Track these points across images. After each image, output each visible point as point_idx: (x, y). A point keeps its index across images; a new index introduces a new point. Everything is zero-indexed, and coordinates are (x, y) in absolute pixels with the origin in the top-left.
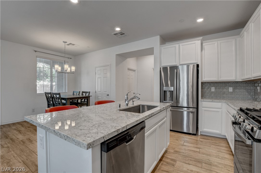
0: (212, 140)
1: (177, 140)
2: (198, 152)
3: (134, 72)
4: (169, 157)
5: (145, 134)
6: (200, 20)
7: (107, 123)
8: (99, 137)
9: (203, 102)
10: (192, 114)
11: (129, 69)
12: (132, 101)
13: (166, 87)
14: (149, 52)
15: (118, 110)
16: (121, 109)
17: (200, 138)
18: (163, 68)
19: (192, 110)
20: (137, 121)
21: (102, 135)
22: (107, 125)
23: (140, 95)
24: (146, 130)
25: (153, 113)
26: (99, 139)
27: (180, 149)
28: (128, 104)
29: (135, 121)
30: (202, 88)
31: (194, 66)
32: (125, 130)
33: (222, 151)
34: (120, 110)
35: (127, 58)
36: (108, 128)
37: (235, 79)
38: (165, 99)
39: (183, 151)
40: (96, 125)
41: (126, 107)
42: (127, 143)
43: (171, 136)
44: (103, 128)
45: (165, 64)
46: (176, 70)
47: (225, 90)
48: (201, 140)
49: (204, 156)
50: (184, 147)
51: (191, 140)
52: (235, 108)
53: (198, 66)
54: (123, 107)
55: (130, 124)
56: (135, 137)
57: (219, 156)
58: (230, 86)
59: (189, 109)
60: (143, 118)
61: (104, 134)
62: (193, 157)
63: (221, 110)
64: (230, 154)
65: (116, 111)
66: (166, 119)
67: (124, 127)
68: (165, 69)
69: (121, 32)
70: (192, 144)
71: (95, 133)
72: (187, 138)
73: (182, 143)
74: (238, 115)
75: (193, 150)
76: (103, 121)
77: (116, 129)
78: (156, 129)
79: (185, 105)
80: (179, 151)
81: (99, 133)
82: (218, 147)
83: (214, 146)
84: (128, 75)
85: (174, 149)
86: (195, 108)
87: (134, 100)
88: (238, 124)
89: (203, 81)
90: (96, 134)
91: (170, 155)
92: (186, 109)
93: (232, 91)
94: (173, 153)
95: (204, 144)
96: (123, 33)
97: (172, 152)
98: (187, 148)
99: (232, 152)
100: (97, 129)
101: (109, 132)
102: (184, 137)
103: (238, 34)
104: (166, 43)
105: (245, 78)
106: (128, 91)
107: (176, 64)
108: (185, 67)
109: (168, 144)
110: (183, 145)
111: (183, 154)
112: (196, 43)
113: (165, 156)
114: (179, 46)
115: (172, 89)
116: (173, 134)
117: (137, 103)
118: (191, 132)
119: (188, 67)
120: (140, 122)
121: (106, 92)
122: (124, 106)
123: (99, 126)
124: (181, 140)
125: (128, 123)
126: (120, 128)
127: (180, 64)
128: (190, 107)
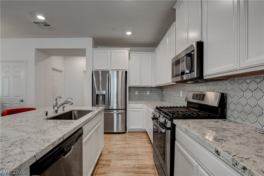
0: (136, 135)
1: (110, 141)
2: (128, 147)
3: (60, 73)
4: (104, 159)
5: (83, 141)
6: (129, 33)
7: (34, 137)
8: (28, 158)
9: (130, 104)
10: (121, 115)
11: (53, 69)
12: (62, 107)
13: (98, 91)
14: (81, 53)
15: (45, 119)
16: (49, 117)
17: (128, 135)
18: (95, 71)
19: (121, 111)
20: (74, 129)
21: (33, 154)
22: (35, 140)
23: (72, 99)
24: (84, 137)
25: (90, 118)
26: (29, 160)
27: (113, 149)
28: (58, 110)
29: (72, 129)
30: (129, 92)
31: (122, 72)
32: (62, 141)
33: (144, 142)
34: (48, 119)
35: (51, 56)
36: (38, 144)
37: (151, 85)
38: (98, 103)
39: (116, 150)
40: (16, 143)
41: (56, 115)
42: (64, 156)
43: (105, 138)
44: (30, 145)
45: (97, 68)
46: (108, 75)
47: (144, 94)
48: (129, 136)
49: (133, 149)
50: (116, 146)
51: (121, 138)
52: (153, 107)
53: (126, 72)
54: (51, 115)
55: (67, 133)
56: (73, 147)
57: (142, 146)
58: (148, 91)
59: (118, 111)
60: (81, 124)
61: (35, 152)
62: (124, 153)
63: (142, 109)
64: (149, 143)
65: (42, 121)
66: (100, 122)
67: (61, 138)
68: (97, 72)
69: (45, 23)
70: (122, 141)
71: (19, 154)
72: (118, 137)
73: (114, 143)
74: (156, 112)
75: (124, 146)
76: (27, 136)
77: (51, 143)
78: (93, 134)
79: (115, 107)
80: (112, 151)
81: (27, 153)
82: (142, 139)
83: (138, 140)
84: (52, 76)
85: (108, 150)
86: (124, 109)
87: (64, 105)
88: (156, 119)
89: (130, 86)
90: (21, 155)
91: (105, 156)
92: (115, 111)
93: (149, 94)
94: (108, 154)
95: (131, 140)
96: (48, 24)
97: (106, 154)
98: (119, 146)
99: (150, 141)
100: (21, 148)
101: (43, 148)
102: (115, 137)
103: (153, 51)
104: (98, 47)
105: (157, 85)
106: (52, 95)
107: (108, 69)
108: (115, 72)
109: (103, 146)
110: (116, 144)
111: (116, 152)
112: (125, 52)
113: (100, 159)
114: (111, 52)
115: (104, 92)
116: (107, 136)
117: (68, 109)
118: (120, 131)
119: (118, 72)
120: (78, 129)
121: (19, 96)
122: (52, 113)
123: (22, 144)
124: (113, 140)
125: (65, 133)
126: (55, 140)
127: (112, 69)
128: (119, 109)
